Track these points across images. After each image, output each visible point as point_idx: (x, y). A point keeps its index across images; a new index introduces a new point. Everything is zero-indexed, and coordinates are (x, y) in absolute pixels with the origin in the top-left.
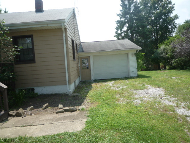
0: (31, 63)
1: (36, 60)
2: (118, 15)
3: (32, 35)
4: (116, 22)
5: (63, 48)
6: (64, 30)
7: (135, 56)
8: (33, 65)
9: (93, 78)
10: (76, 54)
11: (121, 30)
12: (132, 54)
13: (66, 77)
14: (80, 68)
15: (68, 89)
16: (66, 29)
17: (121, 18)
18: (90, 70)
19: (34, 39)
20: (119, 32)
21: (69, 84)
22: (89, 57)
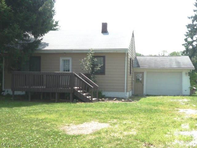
0: (102, 75)
1: (106, 73)
2: (189, 18)
3: (105, 56)
4: (187, 26)
5: (125, 66)
6: (126, 55)
7: (189, 75)
8: (103, 76)
9: (145, 93)
10: (131, 69)
11: (192, 38)
12: (186, 74)
13: (125, 86)
14: (133, 82)
15: (125, 95)
16: (128, 53)
17: (193, 21)
18: (143, 85)
19: (106, 59)
20: (190, 40)
21: (126, 92)
22: (143, 72)
